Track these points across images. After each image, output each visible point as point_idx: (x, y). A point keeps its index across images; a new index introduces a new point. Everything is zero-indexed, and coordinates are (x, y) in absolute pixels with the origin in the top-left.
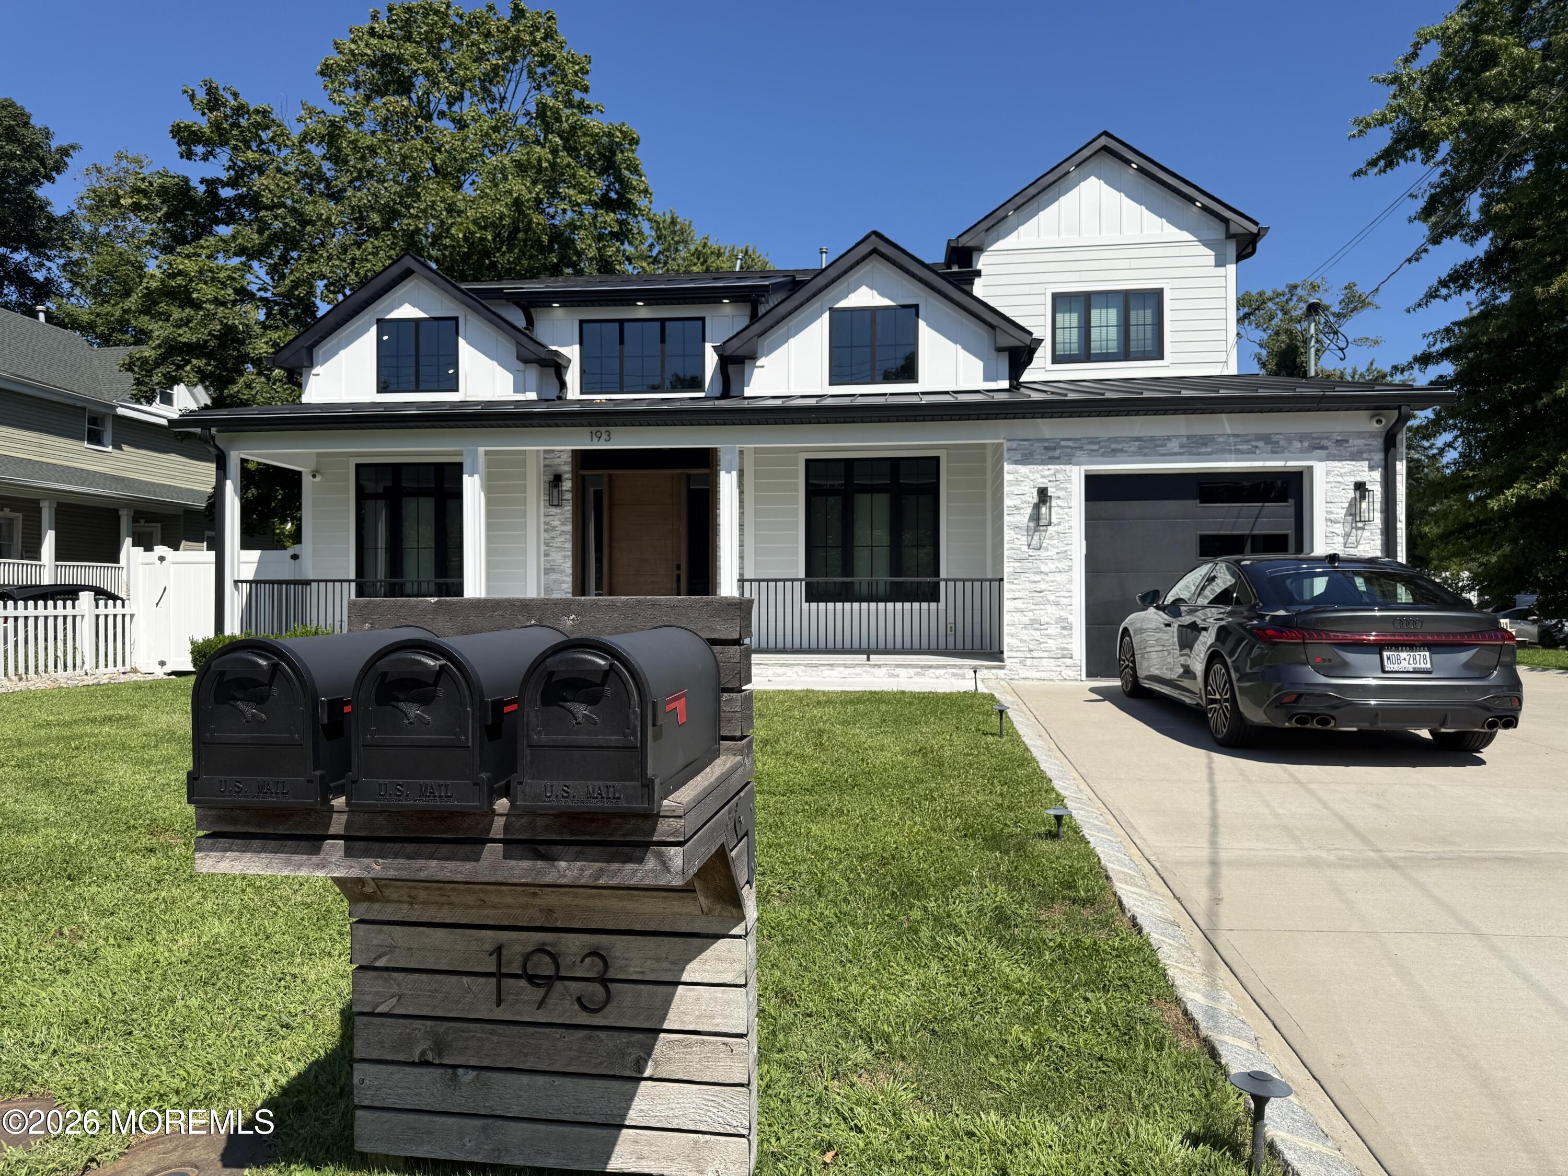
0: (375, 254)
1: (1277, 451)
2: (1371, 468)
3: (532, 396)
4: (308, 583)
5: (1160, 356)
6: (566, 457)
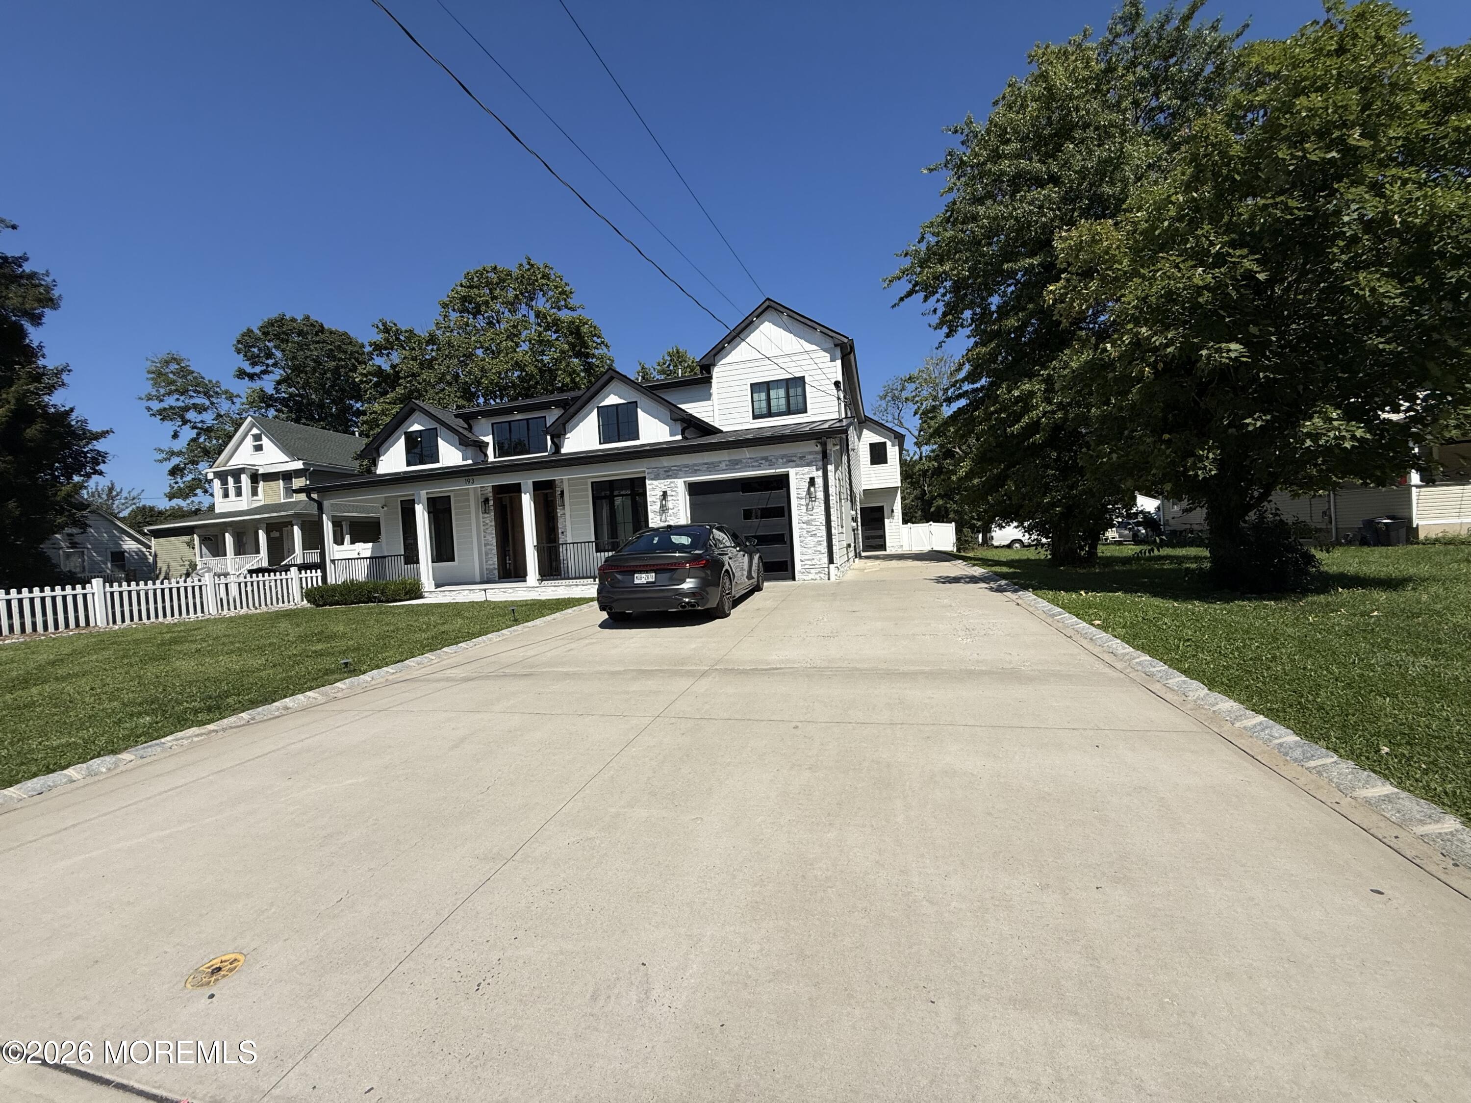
0: (449, 396)
1: (771, 465)
2: (817, 470)
3: (470, 462)
4: (385, 557)
5: (805, 411)
6: (490, 489)
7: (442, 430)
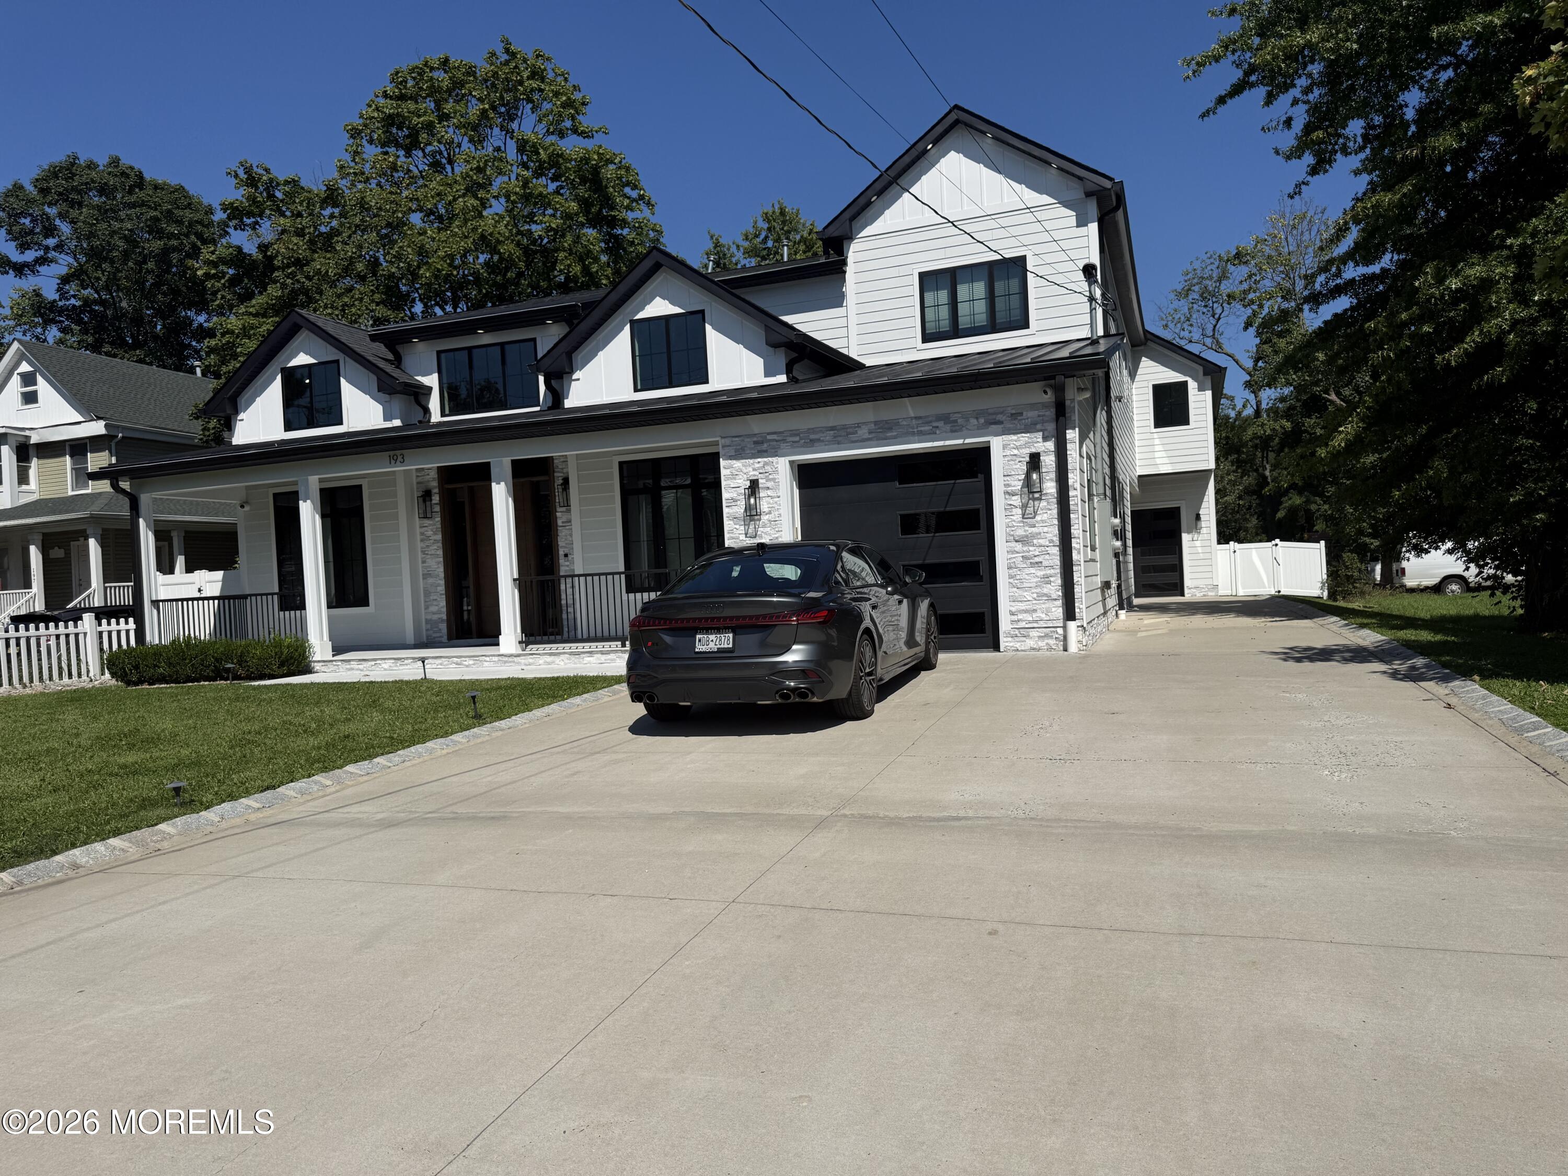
1: (956, 430)
2: (1045, 439)
3: (397, 423)
5: (1026, 326)
6: (434, 474)
7: (347, 365)
